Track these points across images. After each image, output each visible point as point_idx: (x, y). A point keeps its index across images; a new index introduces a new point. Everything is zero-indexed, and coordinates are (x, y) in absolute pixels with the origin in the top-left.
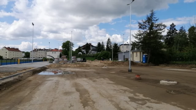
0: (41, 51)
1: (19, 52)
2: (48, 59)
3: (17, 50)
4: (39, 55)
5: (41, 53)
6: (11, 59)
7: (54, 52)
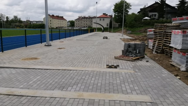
0: (86, 19)
1: (64, 21)
2: (95, 29)
3: (62, 18)
4: (84, 24)
5: (85, 21)
6: (55, 28)
7: (102, 19)
